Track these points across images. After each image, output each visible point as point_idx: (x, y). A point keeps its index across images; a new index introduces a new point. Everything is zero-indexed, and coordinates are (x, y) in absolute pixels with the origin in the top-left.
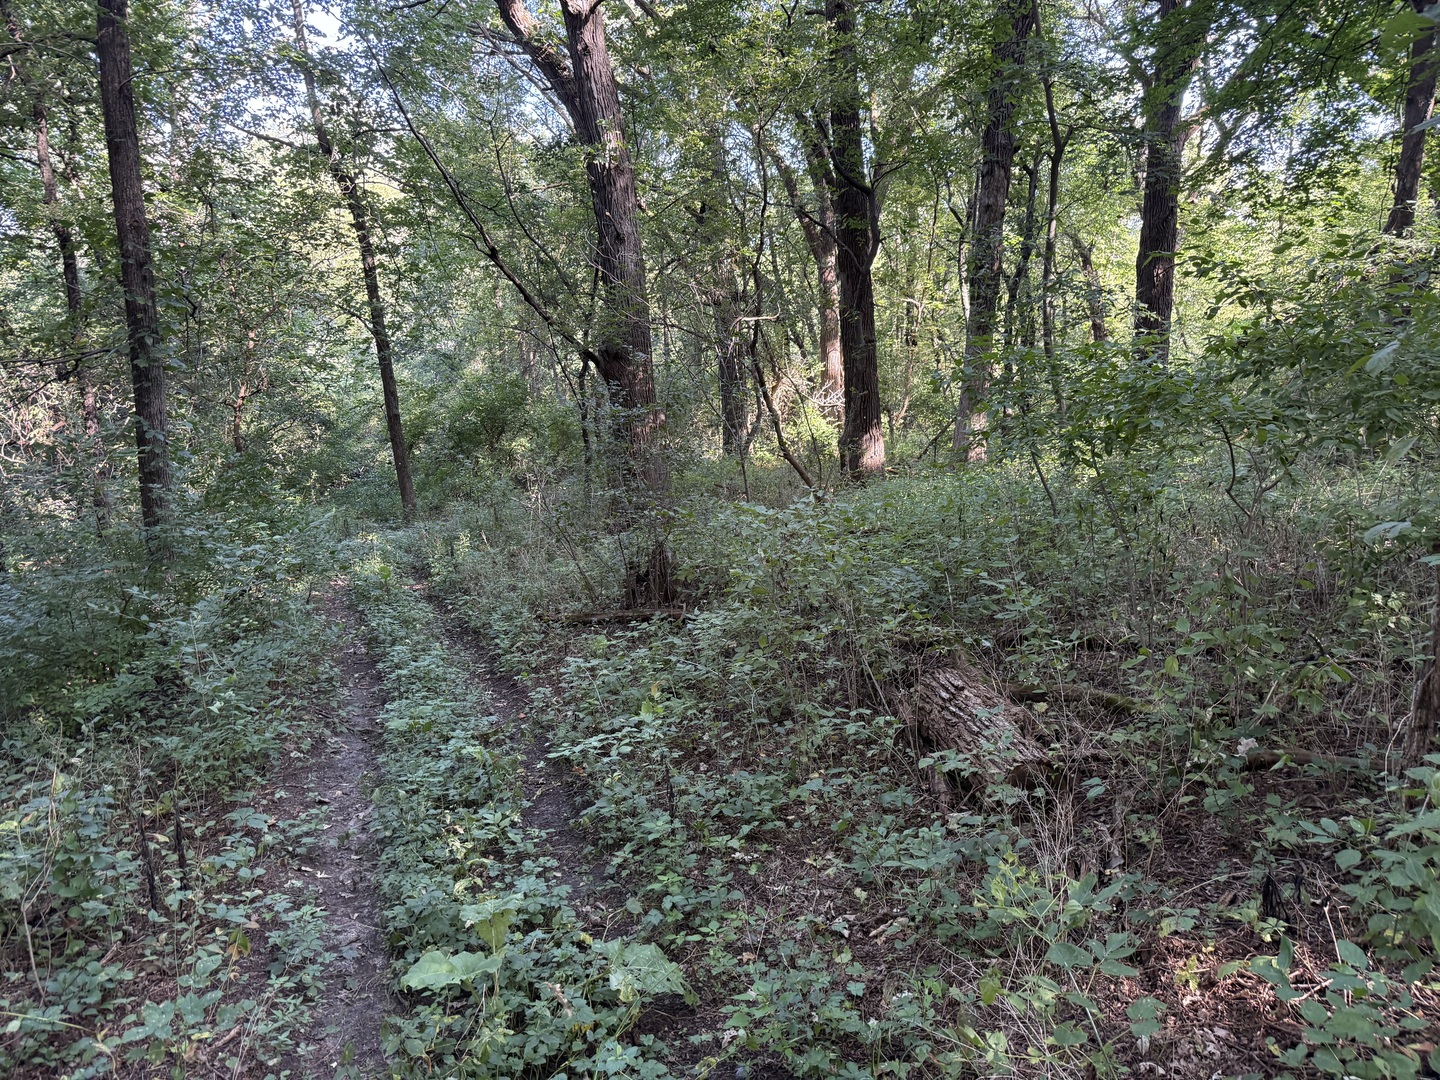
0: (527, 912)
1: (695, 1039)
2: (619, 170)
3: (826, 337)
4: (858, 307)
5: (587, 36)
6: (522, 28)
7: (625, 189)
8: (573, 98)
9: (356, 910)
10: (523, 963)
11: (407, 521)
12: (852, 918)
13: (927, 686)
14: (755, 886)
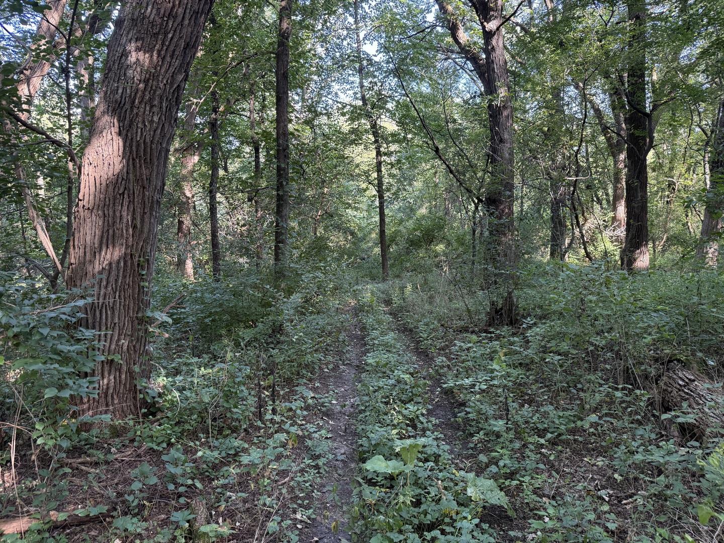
0: (426, 454)
1: (512, 533)
2: (505, 107)
3: (617, 198)
4: (638, 178)
5: (494, 42)
6: (461, 41)
7: (507, 117)
8: (484, 74)
9: (345, 440)
10: (423, 474)
11: (384, 280)
12: (611, 492)
13: (670, 378)
14: (553, 466)
